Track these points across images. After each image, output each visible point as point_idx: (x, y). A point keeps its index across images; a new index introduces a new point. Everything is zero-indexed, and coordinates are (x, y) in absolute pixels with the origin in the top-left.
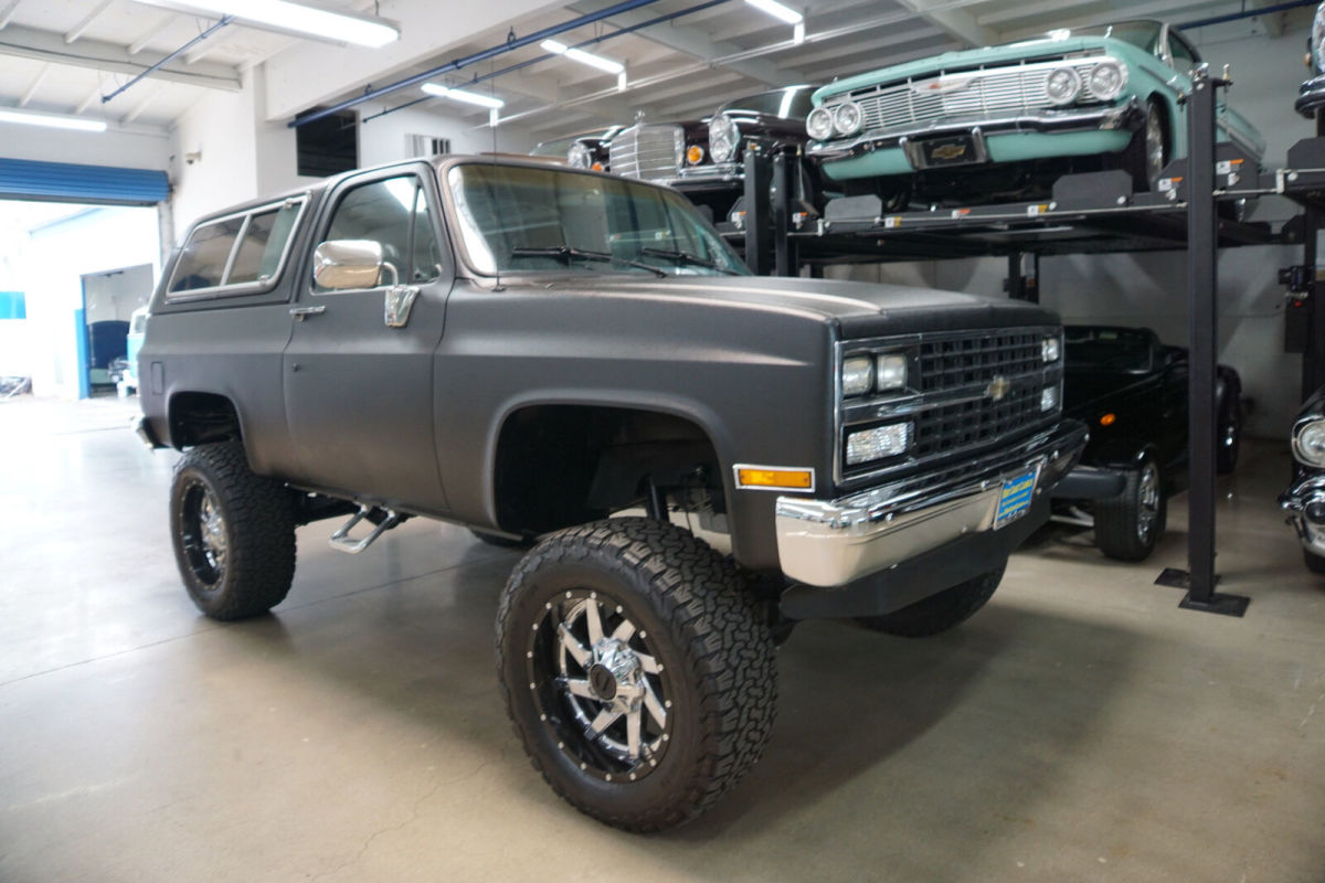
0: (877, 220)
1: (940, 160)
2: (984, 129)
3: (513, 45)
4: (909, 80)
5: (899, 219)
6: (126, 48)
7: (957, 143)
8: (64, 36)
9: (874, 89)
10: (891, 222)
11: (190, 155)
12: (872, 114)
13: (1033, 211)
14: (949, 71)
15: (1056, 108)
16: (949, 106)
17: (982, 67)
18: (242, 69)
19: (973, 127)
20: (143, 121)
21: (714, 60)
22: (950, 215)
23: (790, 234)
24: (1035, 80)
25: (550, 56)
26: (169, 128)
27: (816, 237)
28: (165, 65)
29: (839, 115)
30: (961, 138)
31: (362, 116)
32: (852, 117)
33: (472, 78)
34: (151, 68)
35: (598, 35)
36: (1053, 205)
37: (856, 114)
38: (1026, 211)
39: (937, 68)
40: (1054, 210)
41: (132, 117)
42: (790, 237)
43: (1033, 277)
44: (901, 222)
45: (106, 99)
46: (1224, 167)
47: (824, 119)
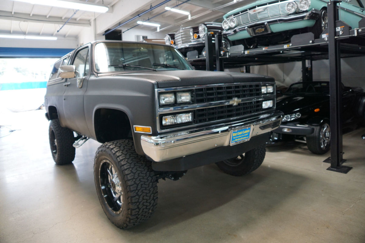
0: (243, 52)
1: (258, 33)
2: (268, 22)
3: (152, 9)
4: (248, 10)
5: (249, 51)
6: (61, 18)
7: (262, 28)
8: (46, 16)
9: (239, 13)
10: (246, 52)
11: (81, 44)
12: (239, 20)
13: (286, 47)
14: (259, 6)
15: (290, 14)
16: (259, 17)
17: (268, 4)
18: (91, 21)
19: (265, 22)
20: (70, 36)
21: (213, 9)
22: (262, 49)
23: (220, 57)
24: (283, 7)
25: (167, 11)
26: (76, 37)
27: (227, 58)
28: (69, 21)
29: (230, 22)
30: (263, 26)
31: (123, 31)
32: (234, 22)
33: (148, 19)
34: (66, 22)
35: (177, 5)
36: (291, 45)
37: (235, 21)
38: (283, 47)
39: (255, 5)
40: (292, 46)
41: (67, 35)
42: (220, 58)
43: (310, 67)
44: (249, 52)
45: (58, 31)
46: (338, 29)
47: (227, 23)
